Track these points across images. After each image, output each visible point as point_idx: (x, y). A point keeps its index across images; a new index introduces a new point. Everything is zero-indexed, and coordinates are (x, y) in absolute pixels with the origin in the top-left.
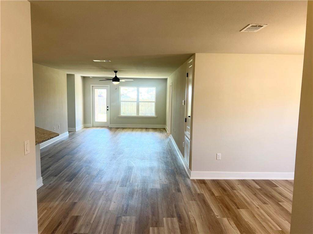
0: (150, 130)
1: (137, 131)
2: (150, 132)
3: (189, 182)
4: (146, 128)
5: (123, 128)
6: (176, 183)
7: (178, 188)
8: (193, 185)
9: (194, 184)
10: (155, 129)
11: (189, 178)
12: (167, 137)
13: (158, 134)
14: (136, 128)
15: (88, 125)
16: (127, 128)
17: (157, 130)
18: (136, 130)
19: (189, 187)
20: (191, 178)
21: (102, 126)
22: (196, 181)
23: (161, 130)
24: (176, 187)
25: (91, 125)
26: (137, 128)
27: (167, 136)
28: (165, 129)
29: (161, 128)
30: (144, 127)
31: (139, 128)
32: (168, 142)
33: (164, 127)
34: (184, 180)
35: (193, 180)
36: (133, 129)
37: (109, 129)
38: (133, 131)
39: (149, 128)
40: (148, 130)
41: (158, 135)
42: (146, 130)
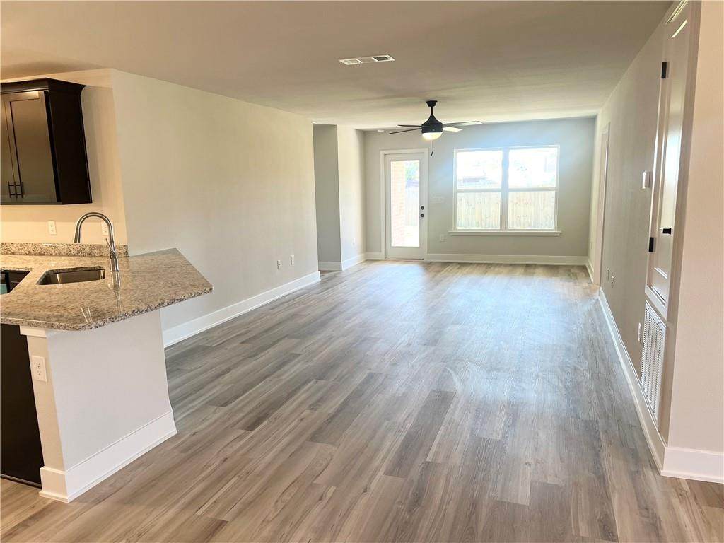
0: (539, 271)
1: (499, 273)
2: (535, 277)
3: (656, 491)
4: (528, 266)
5: (462, 265)
6: (600, 490)
7: (606, 515)
8: (670, 507)
9: (676, 501)
10: (553, 269)
11: (655, 468)
12: (588, 295)
13: (561, 283)
14: (498, 264)
15: (375, 255)
16: (471, 264)
17: (561, 271)
18: (497, 269)
19: (655, 516)
20: (666, 471)
21: (406, 257)
22: (686, 487)
23: (573, 271)
24: (597, 510)
25: (382, 255)
26: (501, 264)
27: (588, 290)
28: (584, 269)
29: (573, 266)
30: (521, 263)
31: (506, 265)
32: (590, 313)
33: (582, 264)
34: (633, 480)
35: (674, 483)
36: (488, 266)
37: (424, 266)
38: (486, 272)
39: (535, 266)
40: (531, 270)
41: (558, 289)
42: (526, 271)
